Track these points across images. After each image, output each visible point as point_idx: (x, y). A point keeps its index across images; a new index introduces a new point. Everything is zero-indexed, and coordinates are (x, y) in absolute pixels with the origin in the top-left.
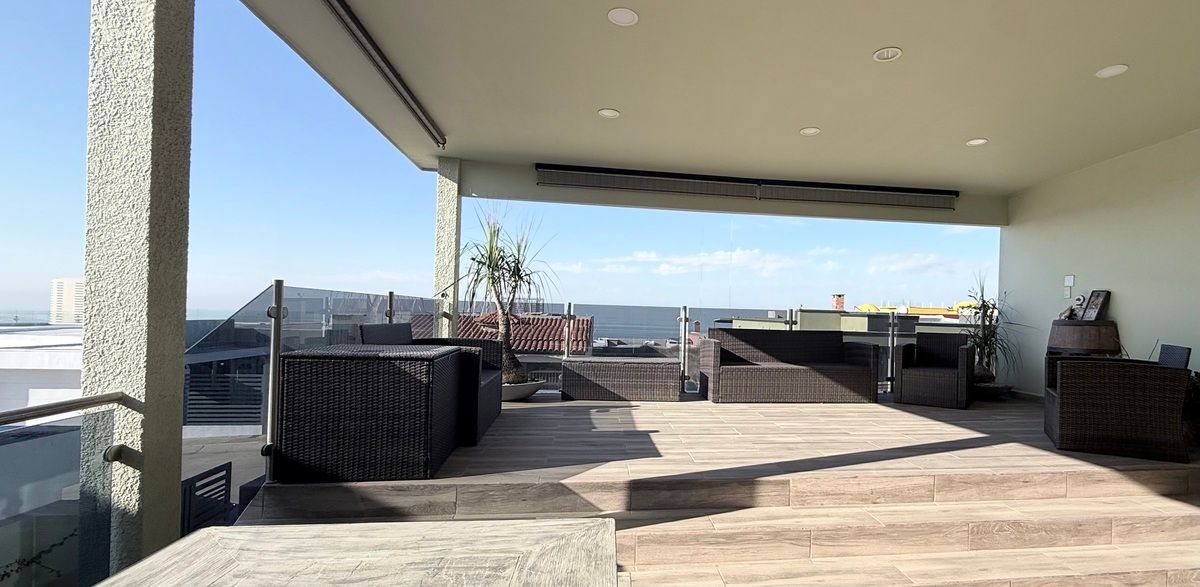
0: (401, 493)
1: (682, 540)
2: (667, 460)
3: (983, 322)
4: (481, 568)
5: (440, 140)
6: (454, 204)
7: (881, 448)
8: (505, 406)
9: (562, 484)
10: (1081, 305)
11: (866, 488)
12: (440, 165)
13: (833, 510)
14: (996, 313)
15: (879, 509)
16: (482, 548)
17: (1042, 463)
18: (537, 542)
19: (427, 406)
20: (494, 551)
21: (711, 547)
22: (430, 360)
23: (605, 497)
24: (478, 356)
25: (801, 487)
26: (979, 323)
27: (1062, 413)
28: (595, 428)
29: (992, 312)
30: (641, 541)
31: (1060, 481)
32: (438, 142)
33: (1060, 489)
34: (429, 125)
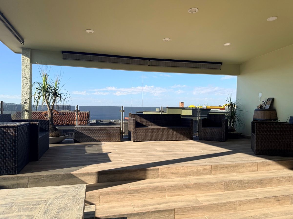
0: (5, 180)
1: (118, 193)
2: (113, 163)
3: (231, 110)
4: (29, 205)
5: (22, 41)
6: (28, 67)
7: (193, 156)
8: (51, 146)
9: (71, 174)
10: (264, 103)
11: (187, 170)
12: (22, 51)
13: (175, 179)
14: (235, 107)
15: (192, 178)
16: (31, 197)
17: (249, 159)
18: (54, 194)
19: (15, 146)
20: (36, 198)
21: (129, 195)
22: (16, 127)
23: (88, 178)
24: (38, 126)
25: (163, 171)
26: (230, 110)
27: (256, 141)
28: (86, 152)
29: (234, 107)
30: (102, 194)
31: (255, 166)
32: (21, 42)
33: (255, 168)
34: (16, 35)
